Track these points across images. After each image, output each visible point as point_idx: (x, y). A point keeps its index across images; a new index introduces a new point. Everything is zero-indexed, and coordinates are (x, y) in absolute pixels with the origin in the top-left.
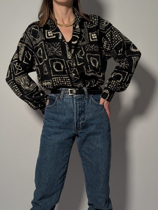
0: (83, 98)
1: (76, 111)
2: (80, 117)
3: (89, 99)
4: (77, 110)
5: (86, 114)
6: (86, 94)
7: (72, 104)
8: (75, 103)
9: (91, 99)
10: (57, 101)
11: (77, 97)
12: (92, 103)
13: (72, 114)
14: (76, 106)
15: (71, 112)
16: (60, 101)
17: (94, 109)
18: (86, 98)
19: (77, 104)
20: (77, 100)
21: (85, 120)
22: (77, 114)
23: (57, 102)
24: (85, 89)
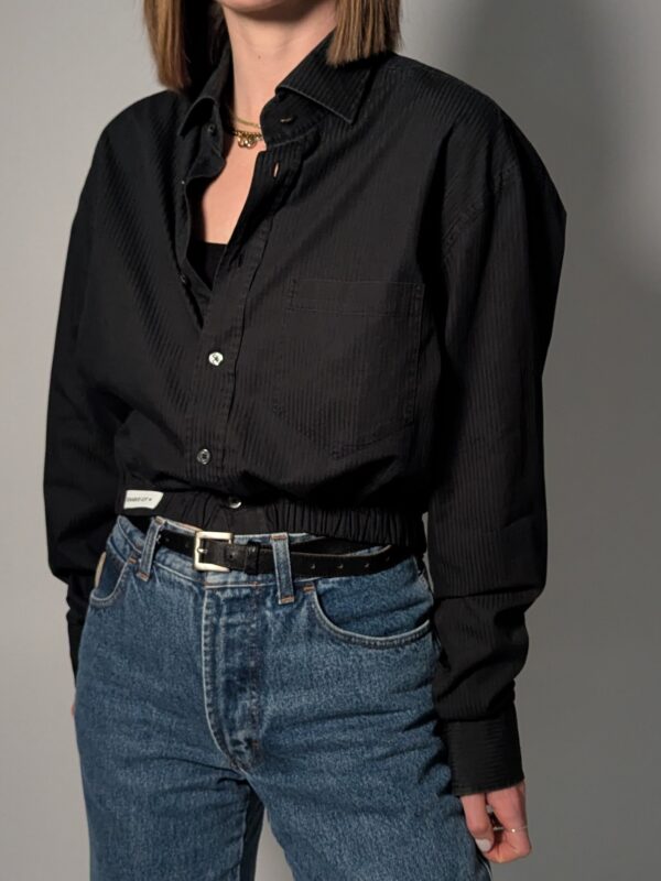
0: (258, 596)
1: (208, 669)
2: (236, 700)
3: (299, 607)
4: (213, 663)
5: (271, 691)
6: (283, 574)
7: (191, 621)
8: (204, 622)
9: (311, 611)
10: (126, 584)
11: (223, 590)
12: (310, 634)
13: (193, 677)
14: (208, 639)
15: (184, 666)
16: (136, 587)
17: (324, 665)
18: (275, 599)
19: (215, 628)
20: (218, 606)
21: (265, 725)
22: (213, 683)
23: (124, 590)
24: (280, 544)
